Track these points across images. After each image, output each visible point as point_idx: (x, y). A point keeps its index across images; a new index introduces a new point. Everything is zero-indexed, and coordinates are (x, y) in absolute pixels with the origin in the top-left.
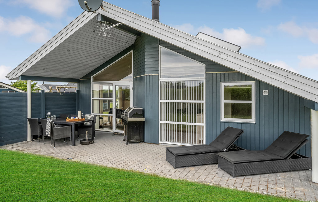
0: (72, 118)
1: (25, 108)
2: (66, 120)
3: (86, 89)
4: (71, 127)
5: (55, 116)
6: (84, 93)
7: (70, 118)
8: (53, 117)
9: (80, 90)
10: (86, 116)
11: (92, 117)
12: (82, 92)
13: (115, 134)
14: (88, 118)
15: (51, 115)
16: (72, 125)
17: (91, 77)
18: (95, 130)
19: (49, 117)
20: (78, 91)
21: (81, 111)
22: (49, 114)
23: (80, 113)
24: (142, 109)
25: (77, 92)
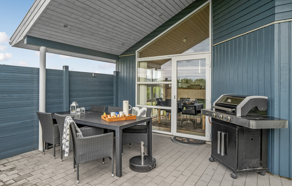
0: (113, 114)
1: (36, 95)
2: (102, 117)
3: (128, 69)
4: (113, 135)
5: (83, 109)
6: (125, 75)
7: (110, 114)
8: (81, 110)
9: (120, 71)
10: (134, 110)
11: (144, 111)
12: (122, 74)
13: (176, 139)
14: (137, 113)
15: (77, 107)
16: (114, 131)
17: (136, 51)
18: (153, 131)
19: (74, 109)
20: (117, 73)
21: (127, 102)
22: (74, 104)
23: (125, 104)
24: (266, 98)
25: (115, 75)
